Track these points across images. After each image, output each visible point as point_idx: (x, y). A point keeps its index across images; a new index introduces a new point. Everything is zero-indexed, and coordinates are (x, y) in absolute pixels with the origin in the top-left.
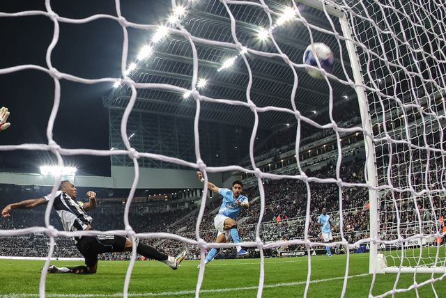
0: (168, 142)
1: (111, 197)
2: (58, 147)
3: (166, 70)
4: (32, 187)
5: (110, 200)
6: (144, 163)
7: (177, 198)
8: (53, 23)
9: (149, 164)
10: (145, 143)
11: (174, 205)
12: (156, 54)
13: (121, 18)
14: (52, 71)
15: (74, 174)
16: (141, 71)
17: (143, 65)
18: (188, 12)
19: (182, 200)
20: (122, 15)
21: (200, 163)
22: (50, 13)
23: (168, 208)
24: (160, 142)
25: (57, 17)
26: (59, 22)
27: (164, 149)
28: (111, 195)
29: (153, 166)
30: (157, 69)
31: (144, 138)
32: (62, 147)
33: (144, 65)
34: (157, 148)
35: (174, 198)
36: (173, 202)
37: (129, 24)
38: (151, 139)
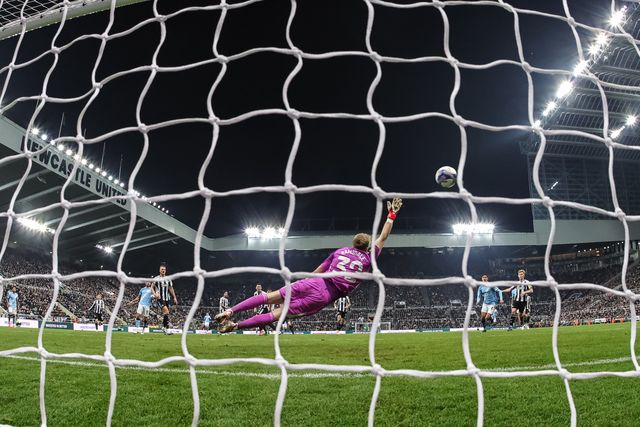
0: (595, 190)
1: (535, 256)
2: (470, 194)
3: (589, 108)
4: (445, 249)
5: (535, 258)
6: (570, 214)
7: (611, 252)
8: (453, 69)
9: (576, 215)
10: (570, 192)
11: (607, 261)
12: (577, 90)
13: (524, 64)
14: (457, 118)
15: (492, 232)
16: (561, 110)
17: (563, 103)
18: (611, 40)
19: (615, 255)
20: (525, 60)
21: (618, 212)
22: (450, 59)
23: (601, 264)
24: (587, 190)
25: (458, 62)
26: (460, 69)
27: (592, 197)
28: (535, 253)
29: (580, 218)
30: (580, 107)
31: (570, 187)
32: (474, 195)
33: (565, 103)
34: (584, 197)
35: (606, 253)
36: (607, 257)
37: (533, 69)
38: (578, 187)
